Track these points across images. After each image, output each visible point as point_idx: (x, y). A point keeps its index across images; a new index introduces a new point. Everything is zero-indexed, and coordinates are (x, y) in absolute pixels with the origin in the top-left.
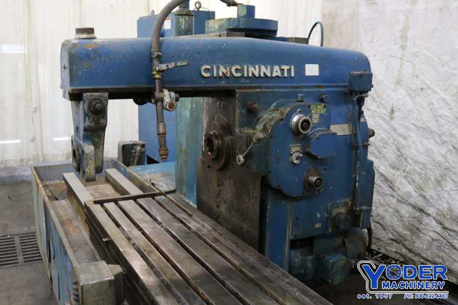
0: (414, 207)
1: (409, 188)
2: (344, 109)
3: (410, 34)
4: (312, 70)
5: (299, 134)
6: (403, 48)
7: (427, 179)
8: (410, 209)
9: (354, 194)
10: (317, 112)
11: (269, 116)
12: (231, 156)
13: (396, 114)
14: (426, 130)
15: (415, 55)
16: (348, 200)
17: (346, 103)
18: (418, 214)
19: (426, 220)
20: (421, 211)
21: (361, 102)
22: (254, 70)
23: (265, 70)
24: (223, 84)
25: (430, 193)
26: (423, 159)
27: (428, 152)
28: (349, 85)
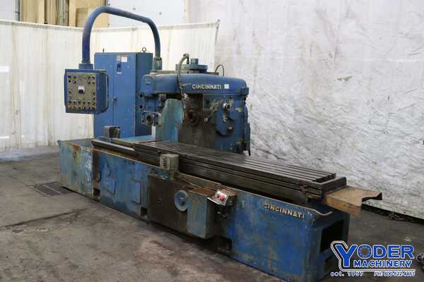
0: (264, 151)
1: (261, 142)
2: (238, 102)
3: (258, 69)
4: (227, 86)
5: (226, 110)
6: (255, 76)
7: (269, 137)
8: (262, 152)
9: (243, 138)
10: (231, 102)
11: (214, 104)
12: (201, 119)
13: (253, 107)
14: (267, 114)
15: (261, 79)
16: (242, 139)
17: (239, 99)
18: (265, 154)
19: (269, 156)
20: (267, 152)
21: (245, 99)
22: (208, 87)
23: (212, 87)
24: (199, 92)
25: (271, 143)
26: (266, 128)
27: (269, 124)
28: (240, 92)
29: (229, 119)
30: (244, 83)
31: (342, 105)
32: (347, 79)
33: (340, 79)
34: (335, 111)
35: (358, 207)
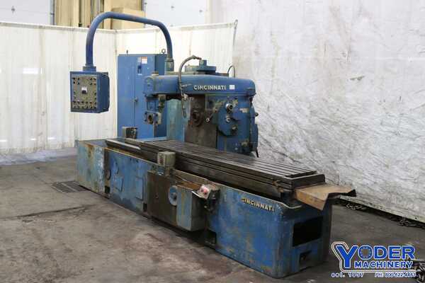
0: (281, 153)
1: (278, 145)
2: (246, 103)
3: (276, 69)
4: (232, 87)
5: (228, 111)
6: (273, 76)
7: (285, 139)
8: (279, 155)
9: (250, 138)
10: (235, 103)
11: (217, 105)
12: (204, 119)
13: (270, 109)
14: (284, 116)
15: (278, 80)
16: (248, 140)
17: (246, 100)
18: (283, 157)
19: (286, 159)
20: (284, 155)
21: (251, 100)
22: (211, 87)
23: (215, 87)
25: (287, 146)
26: (283, 130)
27: (285, 126)
28: (247, 93)
29: (232, 119)
30: (252, 84)
31: (354, 106)
32: (359, 79)
33: (353, 79)
34: (348, 112)
35: (323, 201)
